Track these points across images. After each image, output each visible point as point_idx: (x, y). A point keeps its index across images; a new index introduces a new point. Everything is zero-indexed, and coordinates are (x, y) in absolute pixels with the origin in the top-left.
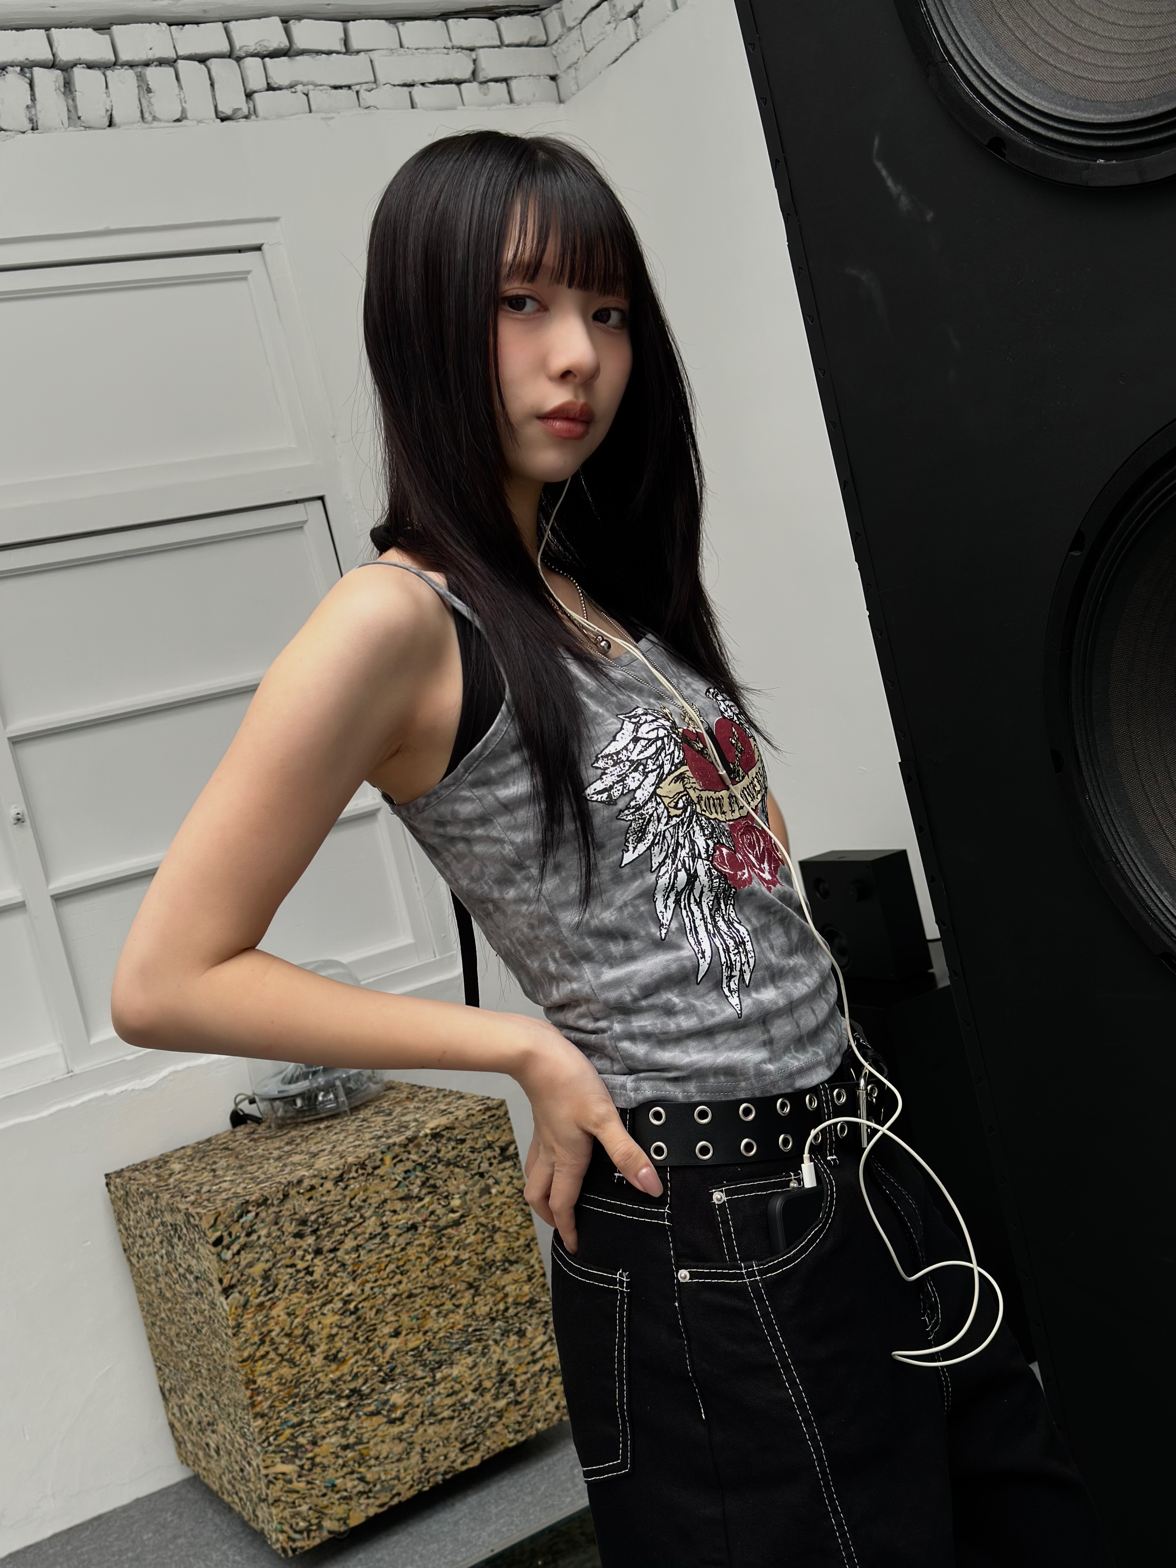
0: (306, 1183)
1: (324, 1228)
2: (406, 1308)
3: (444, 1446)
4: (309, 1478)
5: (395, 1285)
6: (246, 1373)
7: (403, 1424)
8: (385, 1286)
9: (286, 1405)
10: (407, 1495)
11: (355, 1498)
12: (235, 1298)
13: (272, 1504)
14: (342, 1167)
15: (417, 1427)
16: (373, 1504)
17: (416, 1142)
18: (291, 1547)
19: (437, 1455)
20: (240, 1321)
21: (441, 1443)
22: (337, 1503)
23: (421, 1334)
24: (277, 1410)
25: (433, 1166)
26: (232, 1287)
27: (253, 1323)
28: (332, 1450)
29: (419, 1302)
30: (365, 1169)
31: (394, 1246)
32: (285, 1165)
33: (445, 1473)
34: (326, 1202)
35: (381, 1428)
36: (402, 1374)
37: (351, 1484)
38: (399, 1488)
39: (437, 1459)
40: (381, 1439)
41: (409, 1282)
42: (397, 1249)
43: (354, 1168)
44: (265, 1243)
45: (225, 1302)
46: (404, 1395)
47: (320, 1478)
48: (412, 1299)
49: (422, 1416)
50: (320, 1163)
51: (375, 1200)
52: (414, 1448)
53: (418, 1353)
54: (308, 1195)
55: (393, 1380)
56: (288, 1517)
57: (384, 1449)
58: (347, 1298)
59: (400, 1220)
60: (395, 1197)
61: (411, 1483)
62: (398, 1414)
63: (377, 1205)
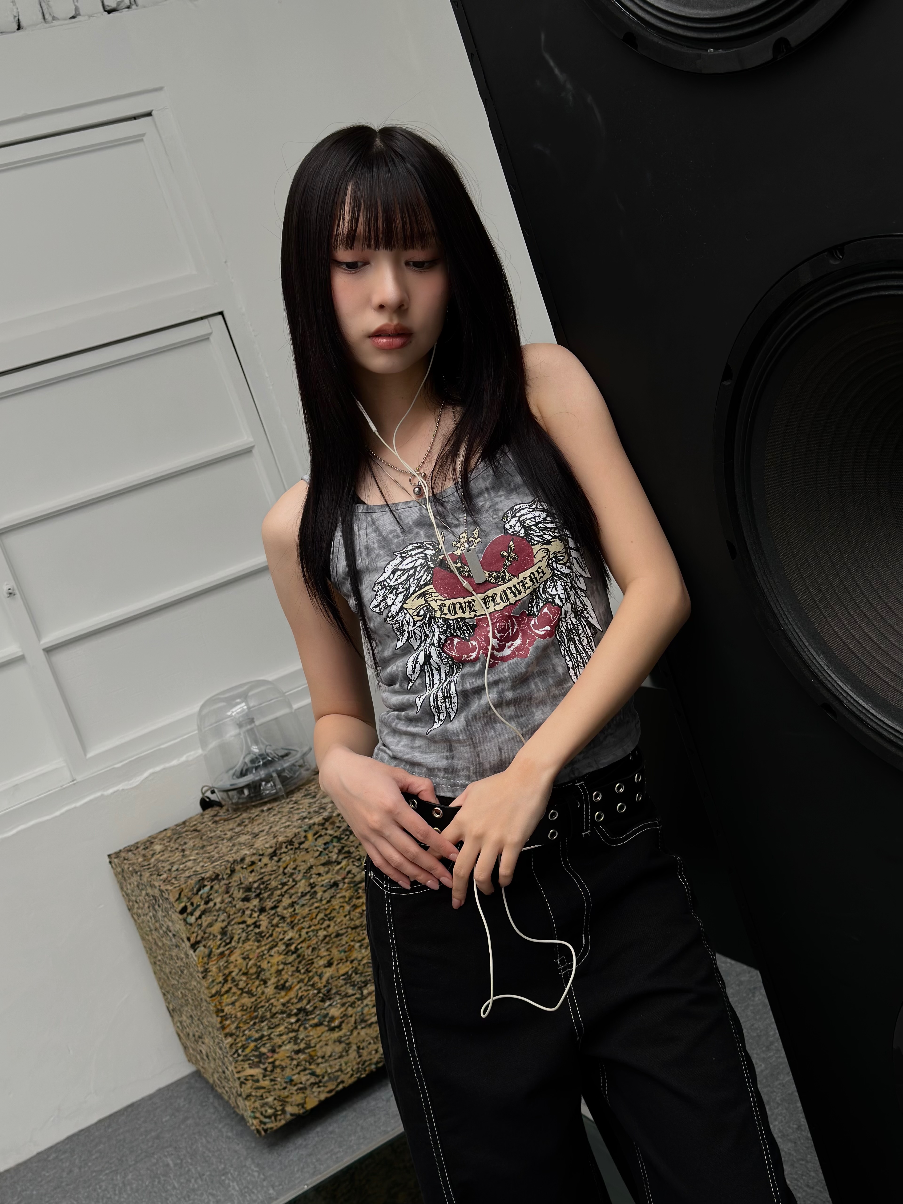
0: (248, 860)
1: (265, 892)
2: (335, 945)
3: (375, 1043)
4: (272, 1077)
5: (325, 929)
6: (216, 1005)
7: (341, 1030)
8: (317, 930)
9: (248, 1026)
10: (349, 1081)
11: (309, 1089)
12: (200, 951)
13: (246, 1099)
14: (274, 845)
15: (352, 1031)
16: (323, 1091)
17: (331, 820)
18: (263, 1128)
19: (369, 1050)
20: (207, 967)
21: (372, 1042)
22: (295, 1093)
23: (348, 963)
24: (242, 1029)
25: (346, 837)
26: (198, 943)
27: (217, 968)
28: (288, 1055)
29: (345, 939)
30: (293, 845)
31: (321, 900)
32: (234, 845)
33: (377, 1063)
34: (264, 872)
35: (324, 1035)
36: (337, 993)
37: (304, 1078)
38: (342, 1077)
39: (370, 1053)
40: (324, 1043)
41: (336, 925)
42: (324, 902)
43: (284, 845)
44: (220, 909)
45: (194, 954)
46: (340, 1009)
47: (281, 1076)
48: (340, 938)
49: (355, 1023)
50: (259, 843)
51: (303, 867)
52: (351, 1047)
53: (347, 977)
54: (250, 869)
55: (330, 999)
56: (259, 1107)
57: (328, 1050)
58: (288, 942)
59: (324, 880)
60: (318, 864)
61: (351, 1072)
62: (336, 1023)
63: (305, 871)
